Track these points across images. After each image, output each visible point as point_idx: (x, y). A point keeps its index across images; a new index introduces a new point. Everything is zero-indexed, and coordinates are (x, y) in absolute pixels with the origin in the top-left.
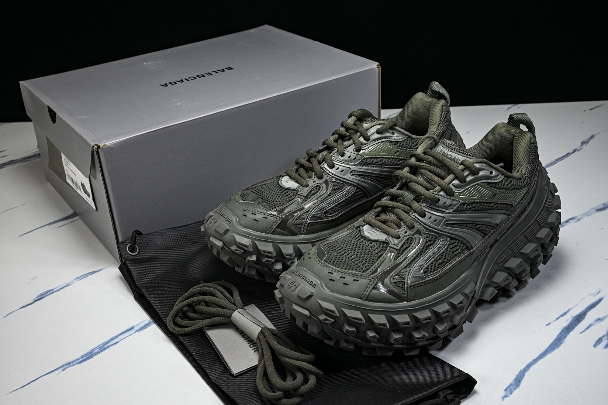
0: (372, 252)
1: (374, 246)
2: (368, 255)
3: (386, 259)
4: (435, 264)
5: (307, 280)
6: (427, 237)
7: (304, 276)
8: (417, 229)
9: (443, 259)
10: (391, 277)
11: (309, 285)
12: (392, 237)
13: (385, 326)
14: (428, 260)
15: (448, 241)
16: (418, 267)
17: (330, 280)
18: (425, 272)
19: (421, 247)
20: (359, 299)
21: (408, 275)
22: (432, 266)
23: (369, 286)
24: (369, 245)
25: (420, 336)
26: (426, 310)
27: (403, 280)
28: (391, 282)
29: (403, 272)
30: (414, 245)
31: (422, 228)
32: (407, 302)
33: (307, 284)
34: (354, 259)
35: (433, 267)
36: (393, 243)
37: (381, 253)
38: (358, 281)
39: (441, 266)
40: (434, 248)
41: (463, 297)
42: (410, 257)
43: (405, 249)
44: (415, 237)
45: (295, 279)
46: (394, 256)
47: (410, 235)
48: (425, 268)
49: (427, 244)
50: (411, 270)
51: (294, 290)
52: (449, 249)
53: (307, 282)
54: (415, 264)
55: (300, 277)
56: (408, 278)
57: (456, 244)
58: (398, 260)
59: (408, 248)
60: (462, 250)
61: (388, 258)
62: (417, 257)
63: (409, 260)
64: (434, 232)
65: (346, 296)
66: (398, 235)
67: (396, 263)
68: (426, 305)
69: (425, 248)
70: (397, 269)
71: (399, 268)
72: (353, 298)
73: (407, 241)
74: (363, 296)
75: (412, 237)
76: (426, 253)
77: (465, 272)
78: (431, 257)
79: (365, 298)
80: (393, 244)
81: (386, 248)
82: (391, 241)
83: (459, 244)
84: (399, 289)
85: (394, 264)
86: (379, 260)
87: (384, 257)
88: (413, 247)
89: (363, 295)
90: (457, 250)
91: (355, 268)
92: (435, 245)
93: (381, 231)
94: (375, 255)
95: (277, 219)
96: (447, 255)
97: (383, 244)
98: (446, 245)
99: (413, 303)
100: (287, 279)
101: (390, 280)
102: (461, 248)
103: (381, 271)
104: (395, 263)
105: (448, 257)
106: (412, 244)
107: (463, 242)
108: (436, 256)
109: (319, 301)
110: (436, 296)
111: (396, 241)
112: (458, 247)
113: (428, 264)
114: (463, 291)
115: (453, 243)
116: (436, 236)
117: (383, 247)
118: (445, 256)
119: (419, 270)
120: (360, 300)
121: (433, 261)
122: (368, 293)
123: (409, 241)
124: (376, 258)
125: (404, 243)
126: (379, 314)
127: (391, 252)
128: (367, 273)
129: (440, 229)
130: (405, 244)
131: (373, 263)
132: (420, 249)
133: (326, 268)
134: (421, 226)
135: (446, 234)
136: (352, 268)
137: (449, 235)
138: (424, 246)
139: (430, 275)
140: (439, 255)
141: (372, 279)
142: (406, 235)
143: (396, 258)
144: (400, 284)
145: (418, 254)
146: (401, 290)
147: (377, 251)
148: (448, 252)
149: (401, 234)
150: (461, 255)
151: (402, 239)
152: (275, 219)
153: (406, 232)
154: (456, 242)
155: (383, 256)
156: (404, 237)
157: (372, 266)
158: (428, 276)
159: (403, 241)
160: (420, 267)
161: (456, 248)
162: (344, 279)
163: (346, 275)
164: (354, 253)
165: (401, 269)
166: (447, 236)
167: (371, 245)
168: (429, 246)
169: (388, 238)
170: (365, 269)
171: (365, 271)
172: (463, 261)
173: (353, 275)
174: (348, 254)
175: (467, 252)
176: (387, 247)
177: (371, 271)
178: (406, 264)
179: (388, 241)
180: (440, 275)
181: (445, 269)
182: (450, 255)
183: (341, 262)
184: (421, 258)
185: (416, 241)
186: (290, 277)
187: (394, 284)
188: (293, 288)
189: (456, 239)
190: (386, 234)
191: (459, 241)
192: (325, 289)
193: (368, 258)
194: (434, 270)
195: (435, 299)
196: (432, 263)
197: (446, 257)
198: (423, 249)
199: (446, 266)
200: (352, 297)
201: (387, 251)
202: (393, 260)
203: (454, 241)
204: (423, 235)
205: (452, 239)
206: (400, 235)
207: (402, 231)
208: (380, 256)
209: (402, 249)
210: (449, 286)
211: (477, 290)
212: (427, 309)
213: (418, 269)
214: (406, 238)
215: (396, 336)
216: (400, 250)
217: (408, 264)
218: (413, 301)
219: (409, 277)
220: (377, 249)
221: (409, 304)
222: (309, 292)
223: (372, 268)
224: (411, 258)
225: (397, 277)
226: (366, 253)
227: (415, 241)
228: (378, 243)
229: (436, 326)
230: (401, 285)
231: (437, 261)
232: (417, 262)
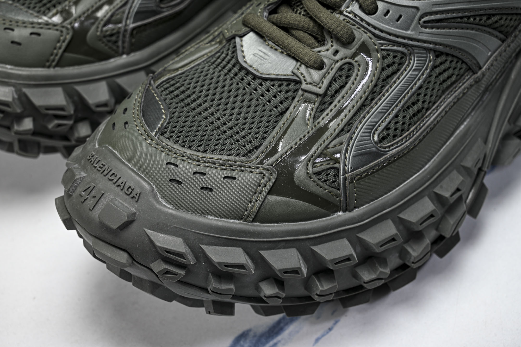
0: (264, 106)
1: (268, 91)
2: (256, 112)
3: (296, 119)
4: (404, 117)
5: (119, 183)
6: (384, 58)
7: (113, 174)
8: (360, 42)
9: (420, 103)
10: (309, 161)
11: (124, 196)
12: (307, 67)
13: (298, 273)
14: (388, 110)
15: (430, 61)
16: (366, 131)
17: (171, 180)
18: (382, 139)
19: (372, 81)
20: (239, 220)
21: (346, 151)
22: (396, 123)
23: (261, 188)
24: (258, 89)
25: (374, 276)
26: (385, 221)
27: (335, 164)
28: (308, 173)
29: (335, 146)
30: (356, 79)
31: (371, 38)
32: (345, 211)
33: (121, 193)
34: (225, 124)
35: (399, 126)
36: (309, 80)
37: (285, 105)
38: (234, 178)
39: (415, 119)
40: (400, 80)
41: (461, 178)
42: (348, 108)
43: (337, 92)
44: (356, 62)
45: (94, 180)
46: (312, 109)
47: (346, 58)
48: (383, 130)
49: (386, 73)
50: (351, 138)
51: (93, 208)
52: (433, 79)
53: (119, 188)
54: (360, 122)
55: (105, 176)
56: (346, 158)
57: (447, 65)
58: (323, 119)
59: (342, 87)
60: (459, 77)
61: (300, 115)
62: (363, 105)
63: (346, 116)
64: (400, 44)
65: (209, 217)
66: (319, 61)
67: (318, 126)
68: (385, 211)
69: (380, 83)
70: (321, 141)
71: (324, 137)
72: (225, 220)
73: (339, 73)
74: (246, 213)
75: (351, 61)
76: (384, 95)
77: (464, 120)
78: (395, 102)
79: (251, 218)
80: (311, 84)
81: (294, 92)
82: (304, 77)
83: (453, 64)
84: (326, 187)
85: (315, 129)
86: (281, 123)
87: (291, 113)
88: (353, 84)
89: (247, 210)
90: (449, 78)
91: (227, 147)
92: (402, 74)
93: (282, 53)
94: (271, 111)
95: (62, 32)
96: (429, 92)
97: (288, 85)
98: (426, 69)
99: (357, 212)
100: (76, 180)
101: (307, 169)
102: (456, 72)
103: (286, 149)
104: (315, 126)
105: (431, 96)
106: (352, 79)
107: (460, 59)
108: (406, 99)
109: (149, 232)
110: (407, 186)
111: (316, 75)
112: (451, 71)
113: (388, 120)
114: (462, 164)
115: (441, 64)
116: (402, 53)
117: (287, 92)
118: (425, 95)
119: (368, 138)
120: (241, 222)
121: (400, 111)
122: (257, 205)
123: (344, 72)
124: (273, 119)
125: (333, 77)
126: (285, 248)
127: (305, 102)
128: (253, 157)
129: (411, 36)
130: (335, 80)
131: (267, 132)
132: (370, 88)
133: (162, 151)
134: (369, 34)
135: (425, 45)
136: (219, 146)
137: (431, 46)
138: (379, 79)
139: (392, 145)
140: (413, 95)
141: (265, 172)
142: (337, 58)
143: (318, 113)
144: (329, 174)
145: (367, 99)
146: (331, 189)
147: (275, 101)
148: (431, 85)
149: (326, 57)
150: (456, 87)
151: (328, 70)
152: (58, 33)
153: (336, 52)
154: (446, 60)
155: (288, 112)
156: (332, 65)
157: (264, 138)
158: (389, 147)
159: (330, 74)
160: (372, 129)
161: (446, 75)
162: (202, 177)
163: (208, 167)
164: (225, 110)
165: (330, 139)
166: (428, 50)
167: (261, 90)
168: (388, 77)
169: (298, 69)
170: (249, 147)
171: (250, 152)
172: (462, 100)
173: (223, 165)
174: (212, 114)
175: (468, 79)
176: (296, 91)
177: (262, 153)
178: (340, 126)
179: (298, 76)
180: (415, 140)
181: (424, 125)
182: (435, 91)
183: (196, 134)
184: (372, 108)
185: (361, 69)
186: (83, 174)
187: (315, 178)
188: (90, 202)
189: (447, 55)
190: (294, 58)
191: (453, 56)
192: (161, 204)
193: (256, 120)
194: (402, 130)
195: (403, 195)
196: (396, 116)
197: (427, 98)
198: (376, 85)
199: (426, 117)
200: (223, 218)
201: (296, 100)
202: (311, 120)
203: (443, 58)
204: (374, 54)
205: (438, 54)
206: (325, 60)
207: (328, 50)
208: (282, 113)
209: (329, 92)
210: (432, 158)
211: (488, 152)
212: (387, 219)
213: (367, 134)
214: (338, 65)
215: (322, 286)
216: (325, 94)
217: (345, 126)
218: (359, 208)
219: (347, 156)
220: (275, 97)
221: (348, 215)
222: (126, 214)
223: (266, 143)
224: (352, 111)
225: (321, 159)
226: (252, 108)
227: (359, 70)
228: (277, 83)
229: (406, 247)
230: (331, 177)
231: (408, 108)
232: (364, 117)
